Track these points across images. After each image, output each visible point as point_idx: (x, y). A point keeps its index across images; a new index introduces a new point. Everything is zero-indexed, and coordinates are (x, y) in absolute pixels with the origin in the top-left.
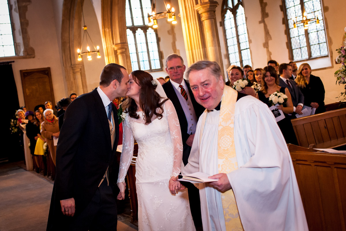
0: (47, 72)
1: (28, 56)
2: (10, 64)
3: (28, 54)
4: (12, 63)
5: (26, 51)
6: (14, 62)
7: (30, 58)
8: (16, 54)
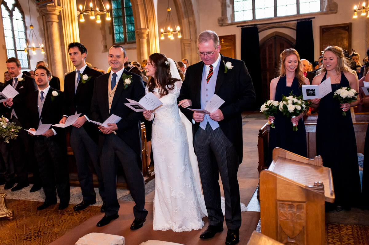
0: (347, 28)
1: (329, 12)
2: (311, 20)
3: (330, 10)
4: (313, 20)
5: (329, 6)
6: (314, 18)
7: (332, 13)
8: (321, 10)
